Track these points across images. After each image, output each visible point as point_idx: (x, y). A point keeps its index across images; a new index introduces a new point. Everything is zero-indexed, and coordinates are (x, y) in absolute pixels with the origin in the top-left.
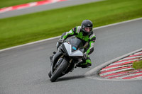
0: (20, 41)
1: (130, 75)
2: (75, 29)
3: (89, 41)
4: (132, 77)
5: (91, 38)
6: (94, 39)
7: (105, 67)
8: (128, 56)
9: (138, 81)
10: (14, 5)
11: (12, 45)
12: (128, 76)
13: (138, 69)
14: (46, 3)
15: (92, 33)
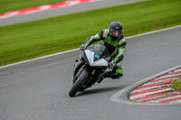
0: (29, 54)
1: (169, 98)
2: (102, 32)
3: (119, 46)
4: (171, 100)
5: (120, 43)
6: (124, 44)
7: (136, 88)
8: (167, 74)
10: (21, 9)
11: (19, 60)
12: (165, 99)
13: (179, 90)
14: (62, 6)
15: (122, 37)
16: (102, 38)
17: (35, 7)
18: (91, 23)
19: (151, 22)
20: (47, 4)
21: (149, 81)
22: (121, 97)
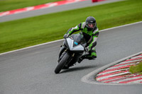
0: (17, 45)
1: (127, 79)
4: (129, 81)
5: (94, 33)
7: (101, 72)
8: (125, 60)
9: (135, 85)
10: (11, 10)
11: (9, 49)
12: (124, 80)
13: (135, 74)
15: (95, 28)
16: (80, 29)
17: (22, 8)
18: (66, 21)
19: (113, 20)
20: (32, 6)
21: (111, 66)
22: (89, 79)
